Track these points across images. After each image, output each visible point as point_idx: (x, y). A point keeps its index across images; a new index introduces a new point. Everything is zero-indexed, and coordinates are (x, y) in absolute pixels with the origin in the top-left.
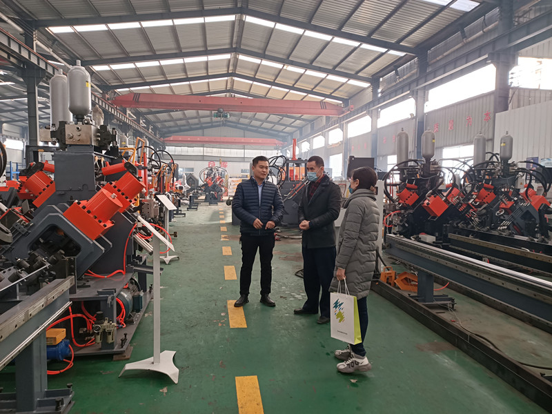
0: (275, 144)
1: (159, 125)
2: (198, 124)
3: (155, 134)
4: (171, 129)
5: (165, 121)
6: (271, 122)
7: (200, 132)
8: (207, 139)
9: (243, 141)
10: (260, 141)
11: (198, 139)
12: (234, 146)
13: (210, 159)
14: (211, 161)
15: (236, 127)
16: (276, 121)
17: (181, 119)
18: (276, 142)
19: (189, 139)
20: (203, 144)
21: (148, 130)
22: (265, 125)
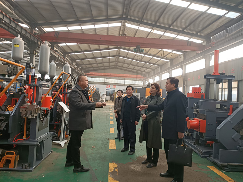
0: (140, 78)
1: (84, 66)
2: (102, 67)
3: (82, 71)
4: (90, 69)
5: (87, 64)
6: (139, 66)
7: (103, 71)
8: (107, 74)
9: (124, 76)
10: (133, 76)
11: (102, 74)
12: (119, 78)
13: (108, 84)
14: (108, 85)
15: (121, 69)
16: (142, 66)
17: (94, 64)
18: (141, 77)
19: (98, 74)
20: (105, 76)
21: (78, 69)
22: (136, 68)
